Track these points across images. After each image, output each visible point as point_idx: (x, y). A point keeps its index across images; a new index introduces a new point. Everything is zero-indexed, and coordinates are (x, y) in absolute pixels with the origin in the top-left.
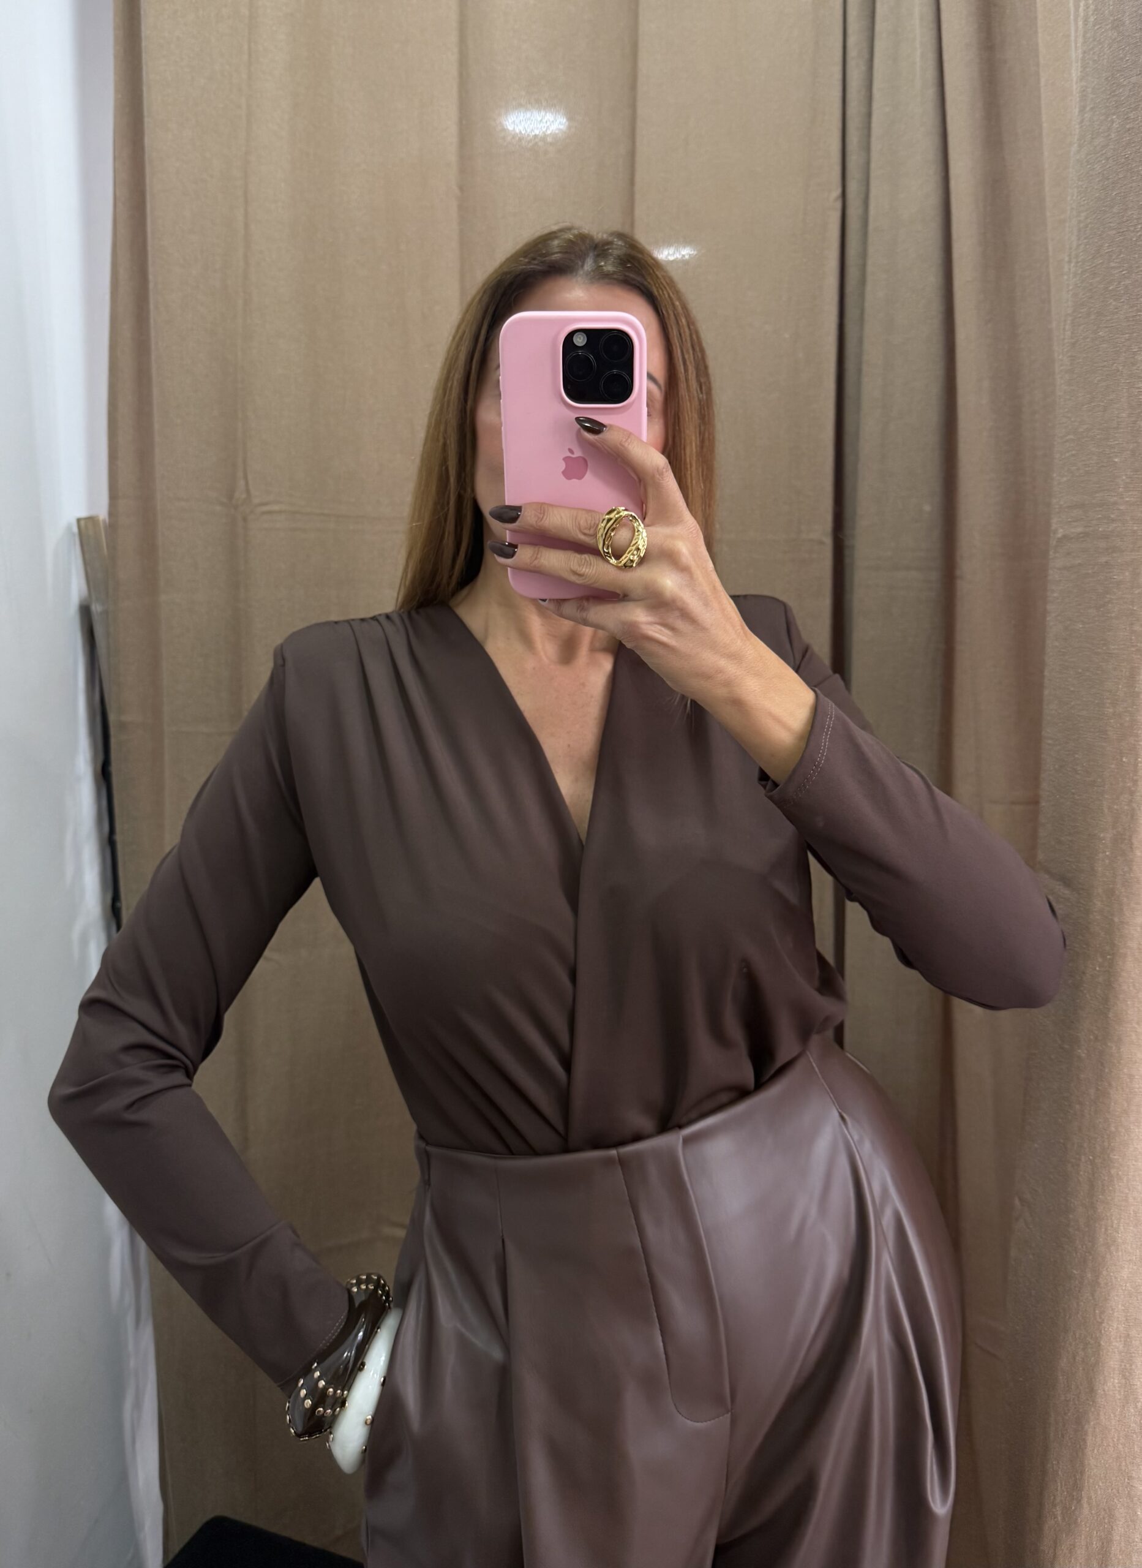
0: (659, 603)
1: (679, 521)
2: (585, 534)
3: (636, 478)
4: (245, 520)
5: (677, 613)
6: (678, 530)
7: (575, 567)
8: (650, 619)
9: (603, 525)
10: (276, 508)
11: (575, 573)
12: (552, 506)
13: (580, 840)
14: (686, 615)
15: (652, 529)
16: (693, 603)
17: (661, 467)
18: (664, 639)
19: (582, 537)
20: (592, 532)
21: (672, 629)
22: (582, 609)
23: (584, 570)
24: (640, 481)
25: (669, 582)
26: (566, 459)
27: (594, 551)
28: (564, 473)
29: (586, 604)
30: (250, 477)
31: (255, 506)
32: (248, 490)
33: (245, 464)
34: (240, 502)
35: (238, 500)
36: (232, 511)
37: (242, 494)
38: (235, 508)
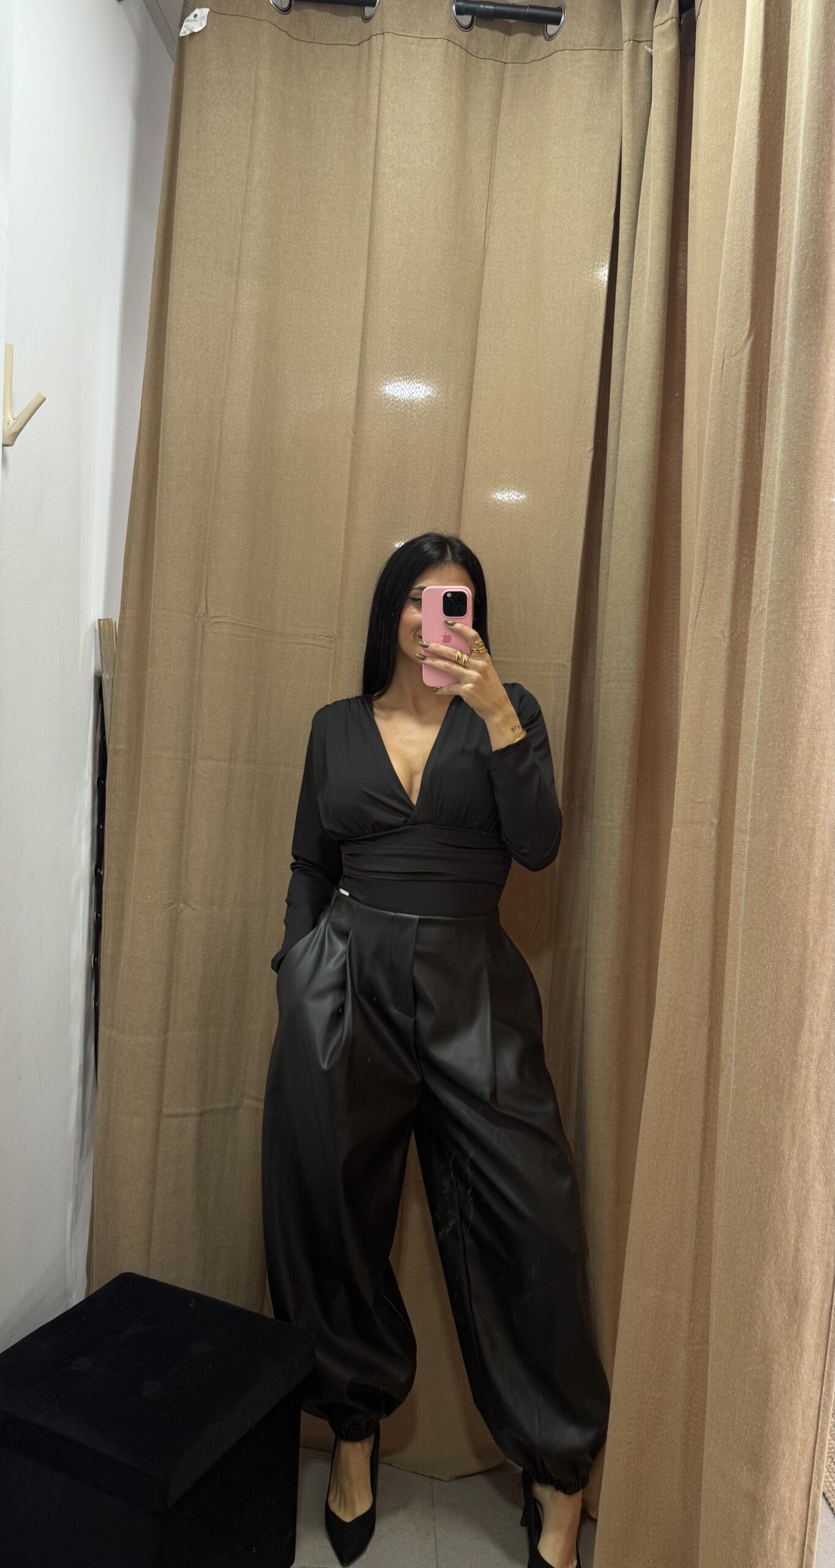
4: (203, 626)
10: (223, 620)
26: (444, 636)
30: (209, 600)
31: (211, 618)
32: (207, 607)
33: (206, 591)
34: (201, 615)
35: (200, 613)
36: (196, 620)
37: (203, 609)
38: (198, 618)
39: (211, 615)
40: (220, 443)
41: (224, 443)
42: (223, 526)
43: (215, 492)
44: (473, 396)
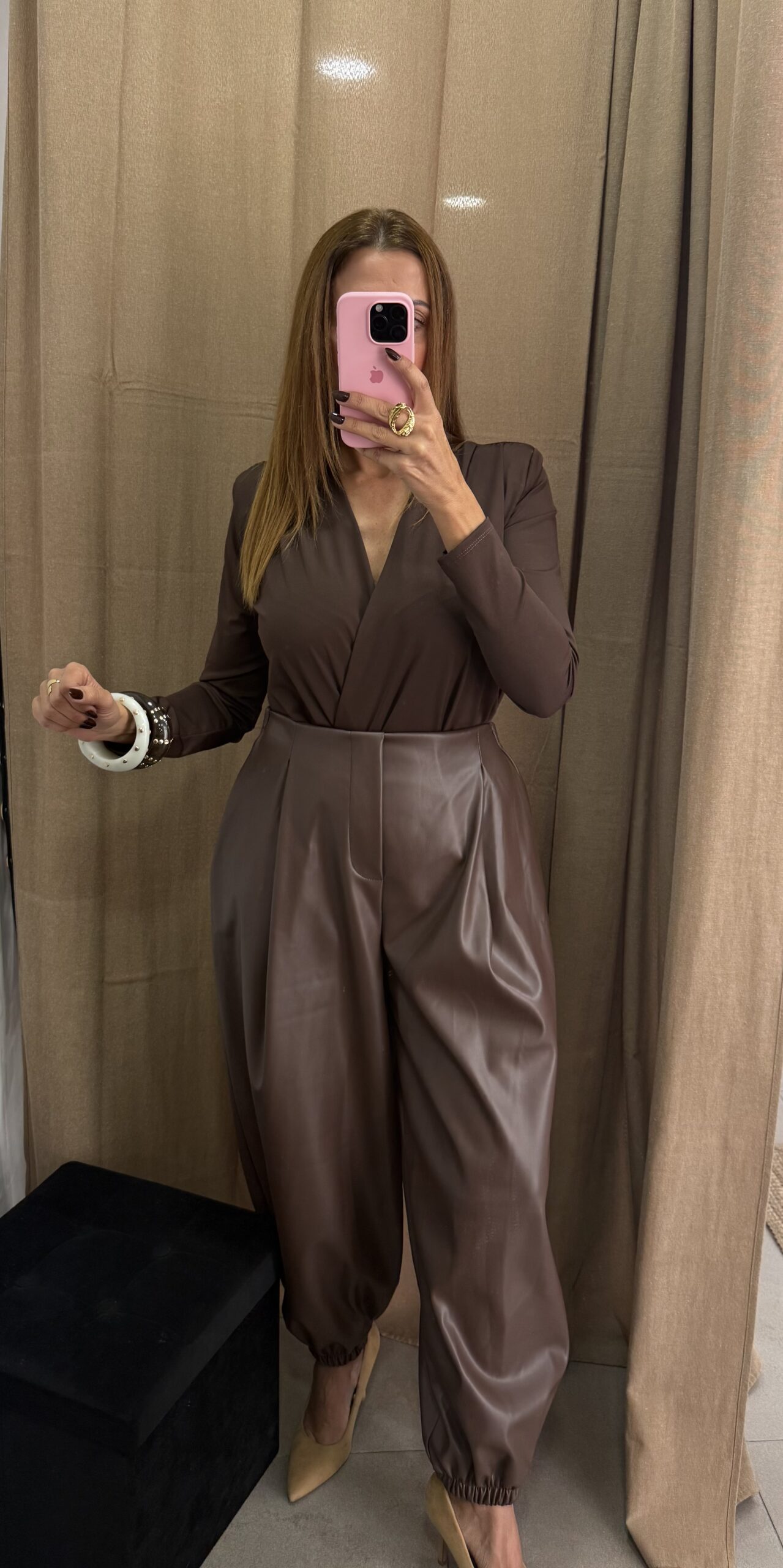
0: (419, 458)
1: (431, 413)
2: (382, 415)
3: (409, 387)
4: (111, 394)
5: (426, 463)
6: (429, 418)
7: (375, 433)
8: (412, 465)
9: (393, 411)
10: (136, 386)
11: (375, 437)
12: (367, 396)
13: (374, 585)
14: (430, 465)
15: (420, 416)
16: (435, 460)
17: (424, 384)
18: (418, 476)
19: (380, 417)
20: (386, 414)
21: (423, 471)
22: (378, 455)
23: (380, 436)
24: (412, 389)
25: (422, 446)
26: (372, 372)
27: (387, 426)
28: (371, 379)
29: (378, 451)
30: (116, 359)
31: (120, 383)
32: (114, 369)
33: (112, 348)
34: (107, 379)
35: (106, 377)
36: (101, 386)
37: (109, 372)
38: (104, 384)
39: (121, 379)
40: (121, 147)
41: (126, 147)
42: (130, 260)
43: (117, 213)
44: (446, 79)
